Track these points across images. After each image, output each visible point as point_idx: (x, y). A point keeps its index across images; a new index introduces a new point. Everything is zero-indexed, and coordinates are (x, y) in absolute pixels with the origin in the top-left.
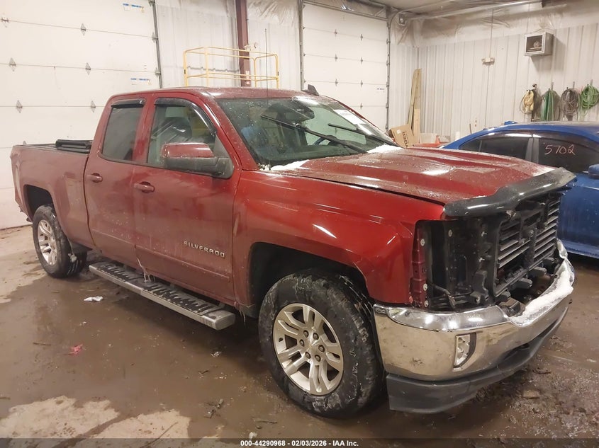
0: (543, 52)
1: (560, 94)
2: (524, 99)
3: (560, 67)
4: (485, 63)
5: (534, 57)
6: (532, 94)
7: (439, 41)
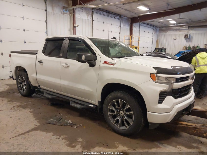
0: (188, 38)
1: (191, 47)
2: (184, 48)
3: (192, 41)
4: (174, 39)
5: (186, 39)
6: (185, 47)
7: (163, 33)
